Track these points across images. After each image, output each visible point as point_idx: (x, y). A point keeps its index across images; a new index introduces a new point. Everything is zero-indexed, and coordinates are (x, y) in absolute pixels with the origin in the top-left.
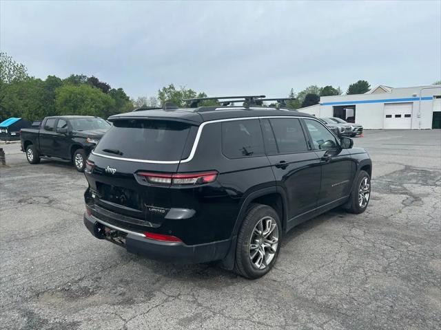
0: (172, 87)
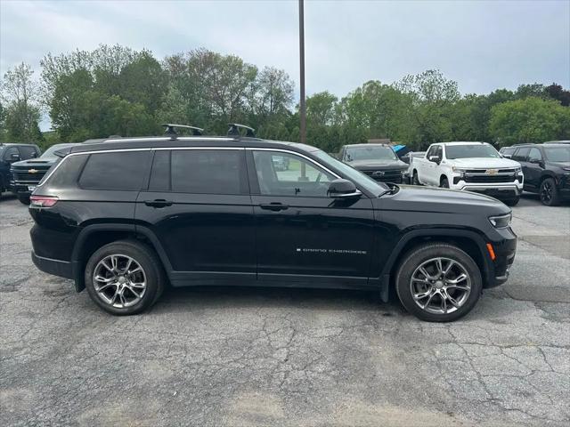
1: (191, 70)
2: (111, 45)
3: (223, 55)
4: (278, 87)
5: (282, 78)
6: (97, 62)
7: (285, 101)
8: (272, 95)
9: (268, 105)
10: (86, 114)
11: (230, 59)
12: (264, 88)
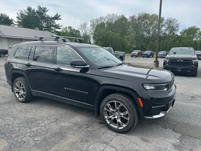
1: (138, 20)
2: (111, 14)
3: (151, 14)
4: (172, 25)
5: (175, 21)
6: (106, 20)
7: (175, 31)
8: (169, 28)
9: (167, 32)
10: (101, 37)
11: (153, 15)
12: (166, 26)
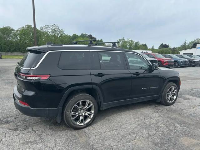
0: (123, 39)
